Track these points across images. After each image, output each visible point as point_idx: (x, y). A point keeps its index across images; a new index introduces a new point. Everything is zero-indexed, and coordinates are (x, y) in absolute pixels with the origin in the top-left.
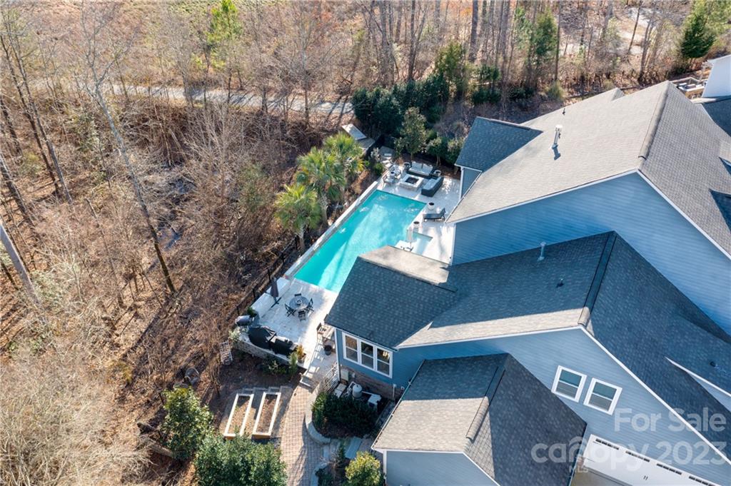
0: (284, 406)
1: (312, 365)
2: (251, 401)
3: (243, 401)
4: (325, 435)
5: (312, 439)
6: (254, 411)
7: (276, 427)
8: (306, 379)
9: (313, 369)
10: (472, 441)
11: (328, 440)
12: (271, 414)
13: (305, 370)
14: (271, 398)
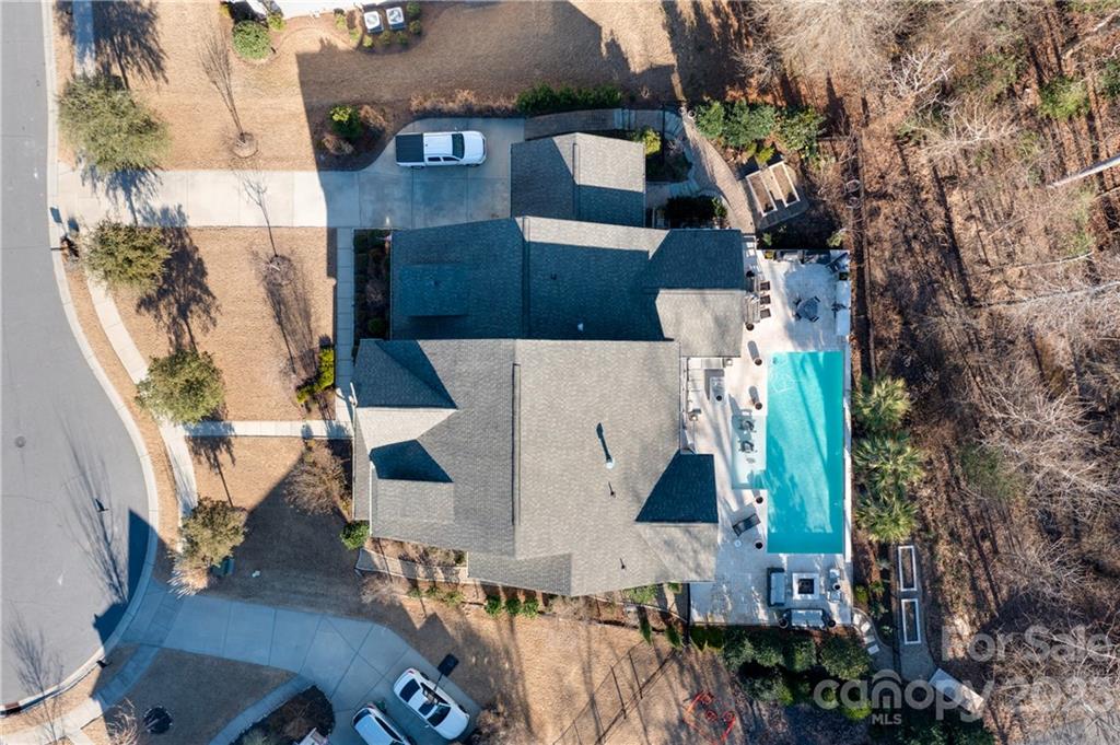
0: (753, 209)
1: (756, 256)
2: (784, 201)
3: (791, 198)
4: (704, 196)
5: (710, 189)
6: (777, 198)
7: (747, 189)
8: (752, 240)
9: (752, 252)
10: (574, 144)
11: (700, 194)
12: (757, 194)
13: (758, 248)
14: (768, 209)
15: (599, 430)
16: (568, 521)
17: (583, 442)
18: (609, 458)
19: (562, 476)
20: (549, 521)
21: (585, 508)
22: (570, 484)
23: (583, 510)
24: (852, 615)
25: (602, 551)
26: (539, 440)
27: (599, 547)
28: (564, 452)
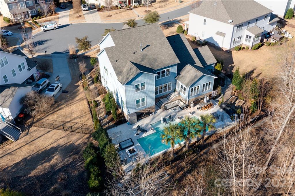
15: (148, 46)
16: (123, 43)
17: (143, 42)
18: (143, 50)
19: (133, 39)
20: (121, 38)
21: (128, 46)
22: (132, 41)
23: (127, 46)
24: (131, 171)
25: (119, 54)
26: (139, 32)
27: (119, 53)
28: (139, 38)
